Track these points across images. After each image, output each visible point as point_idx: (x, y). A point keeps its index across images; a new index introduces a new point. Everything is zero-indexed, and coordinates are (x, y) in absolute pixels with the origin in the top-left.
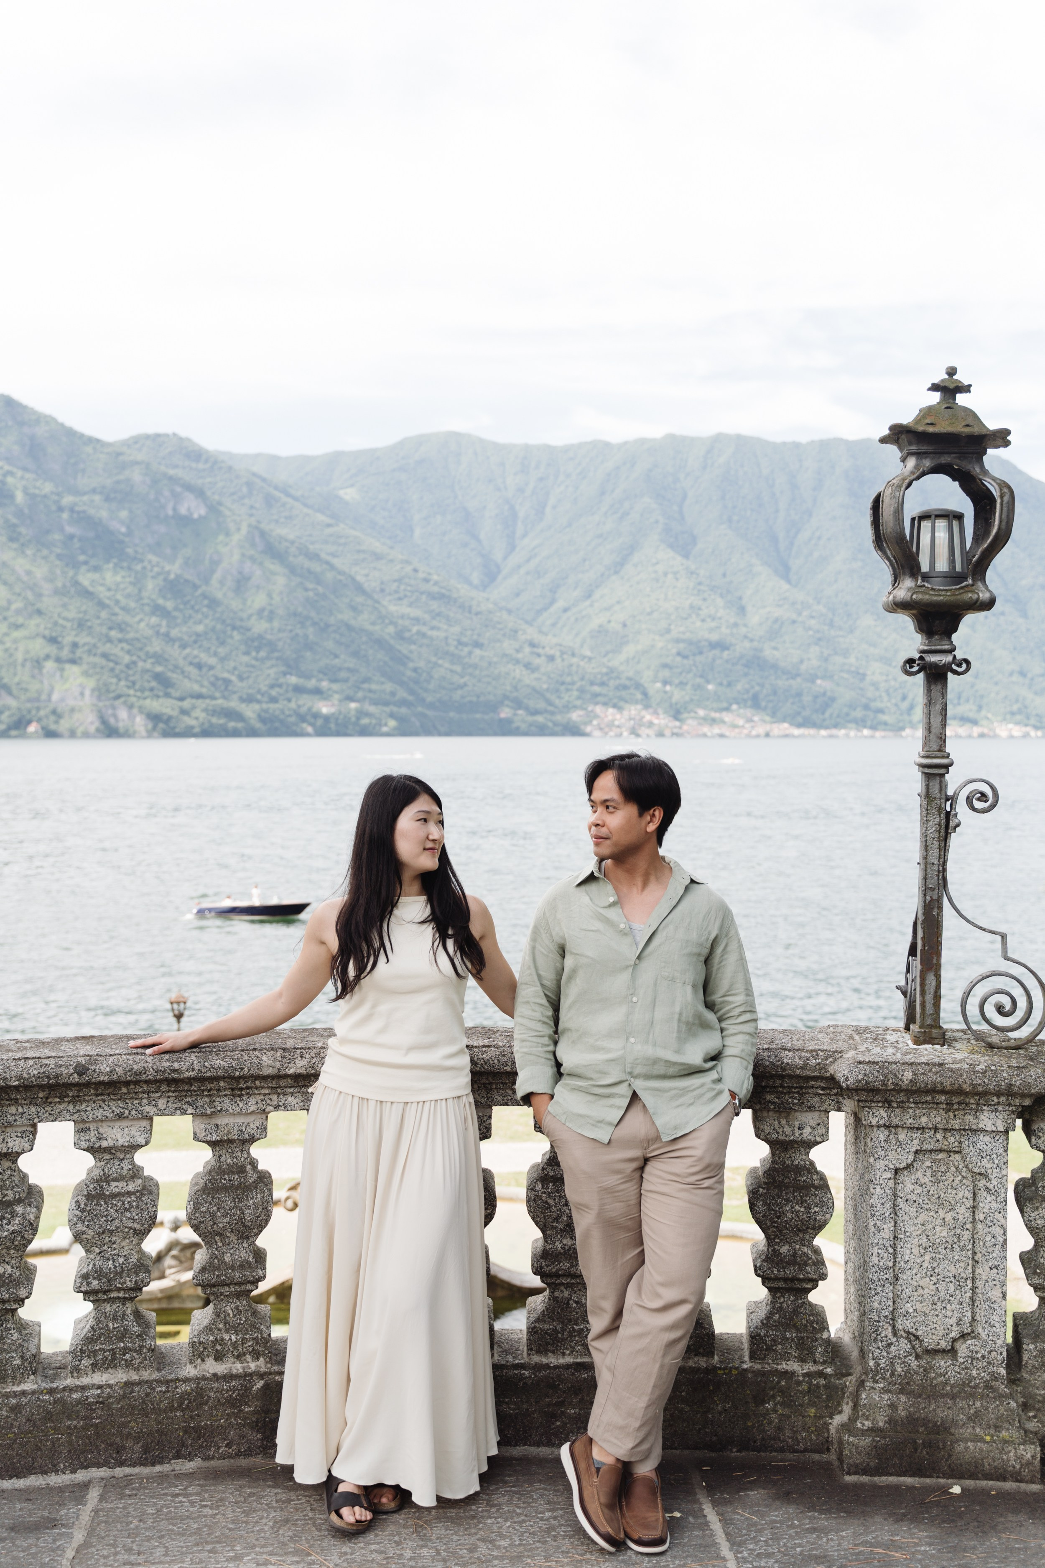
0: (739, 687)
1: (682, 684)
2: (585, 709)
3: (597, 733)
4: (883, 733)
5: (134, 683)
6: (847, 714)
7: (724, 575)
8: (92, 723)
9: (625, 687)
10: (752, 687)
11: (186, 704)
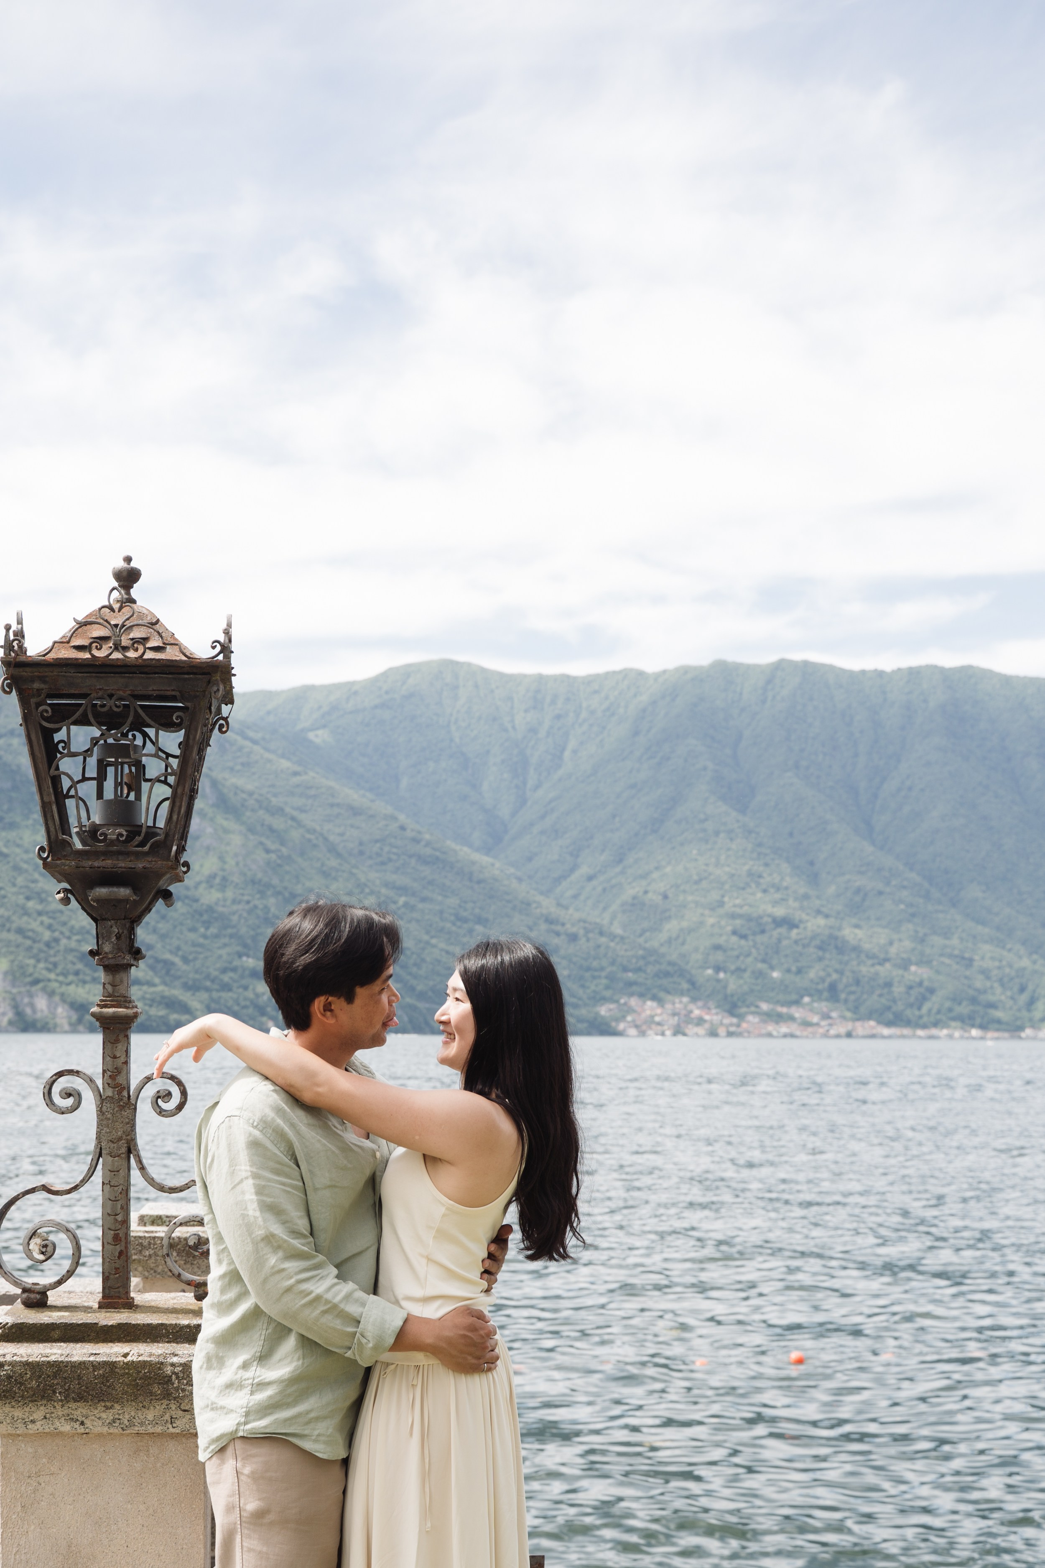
0: (812, 974)
1: (739, 971)
2: (617, 1002)
3: (632, 1031)
4: (996, 1034)
5: (55, 965)
6: (950, 1010)
7: (791, 834)
8: (4, 1014)
9: (667, 974)
10: (829, 975)
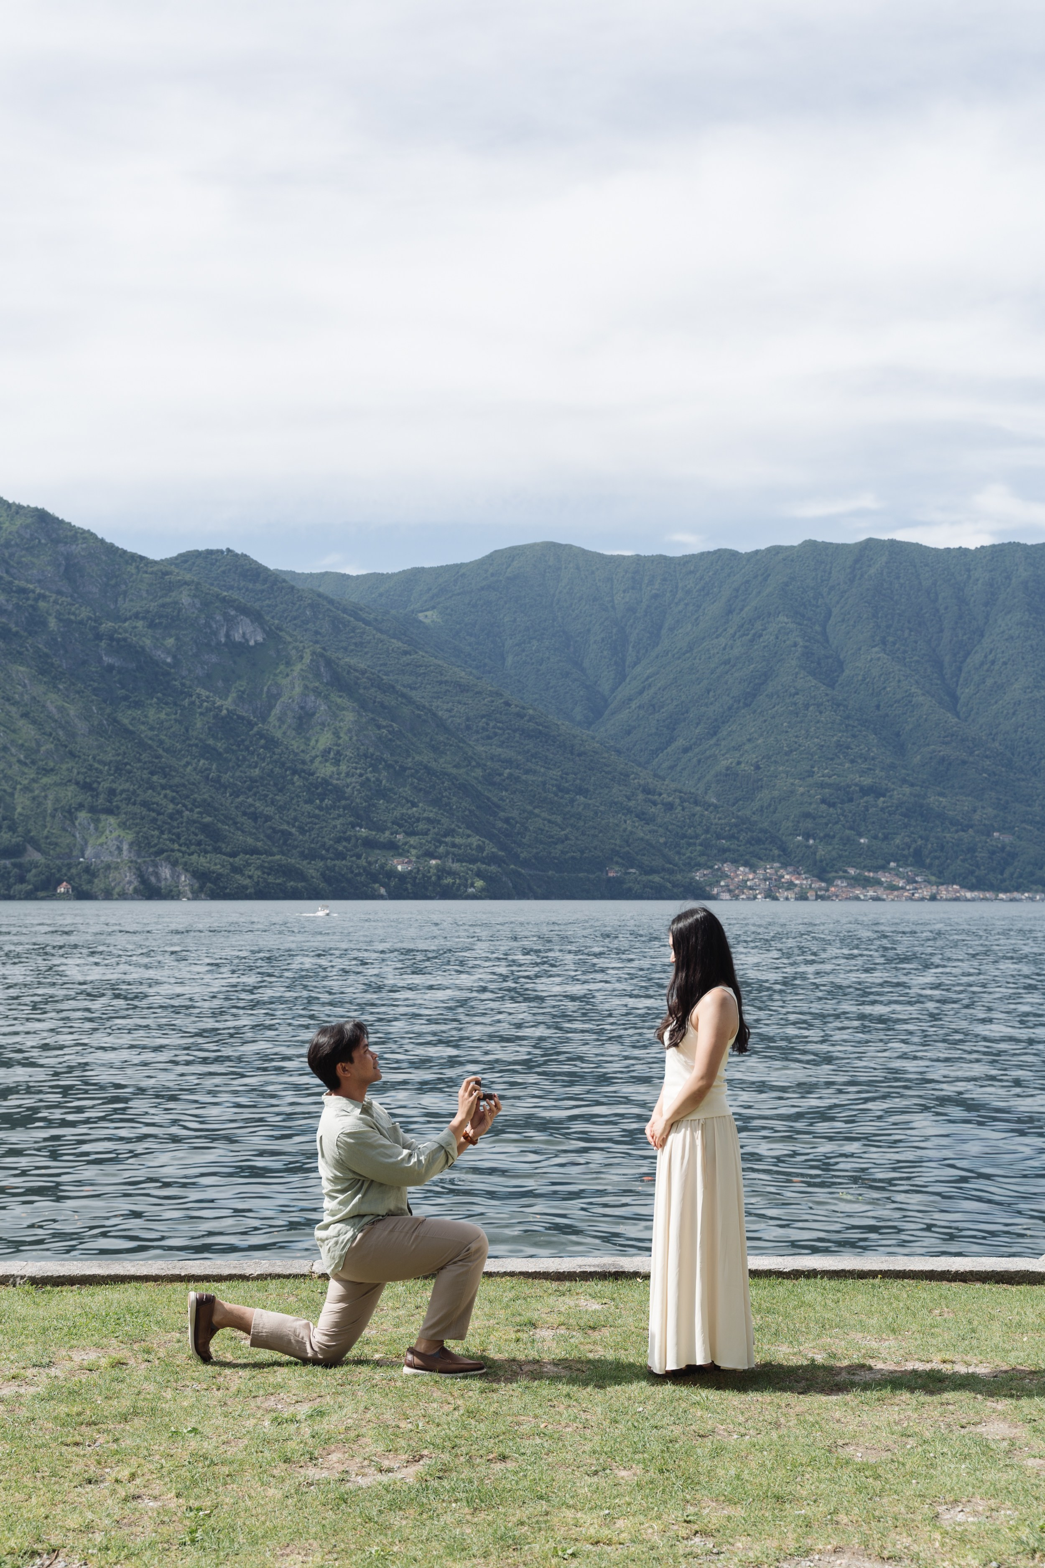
0: (898, 840)
1: (828, 838)
2: (711, 867)
3: (726, 896)
5: (178, 836)
6: (1032, 874)
7: (878, 707)
8: (130, 883)
9: (759, 841)
10: (914, 841)
11: (238, 861)
